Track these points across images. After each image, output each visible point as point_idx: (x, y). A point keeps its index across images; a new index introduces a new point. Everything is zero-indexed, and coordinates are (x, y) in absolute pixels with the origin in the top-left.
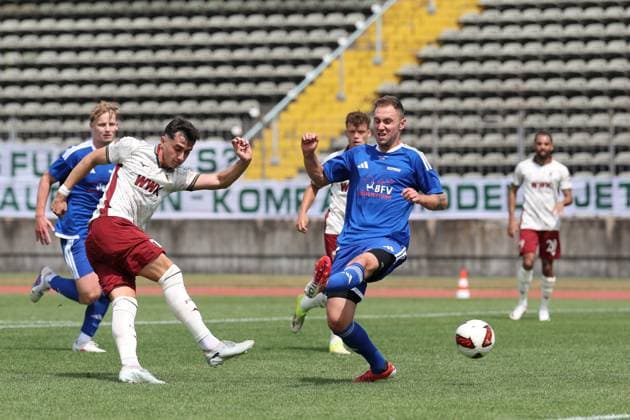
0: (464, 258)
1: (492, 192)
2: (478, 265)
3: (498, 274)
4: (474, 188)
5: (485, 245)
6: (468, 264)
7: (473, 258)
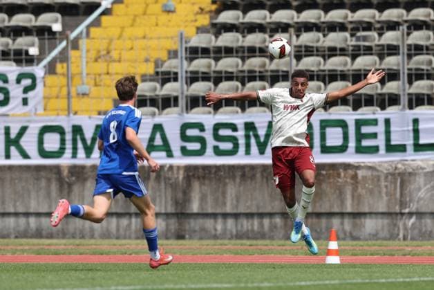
0: (331, 215)
1: (365, 130)
2: (348, 224)
3: (375, 236)
4: (343, 124)
5: (357, 198)
6: (336, 222)
7: (342, 215)
